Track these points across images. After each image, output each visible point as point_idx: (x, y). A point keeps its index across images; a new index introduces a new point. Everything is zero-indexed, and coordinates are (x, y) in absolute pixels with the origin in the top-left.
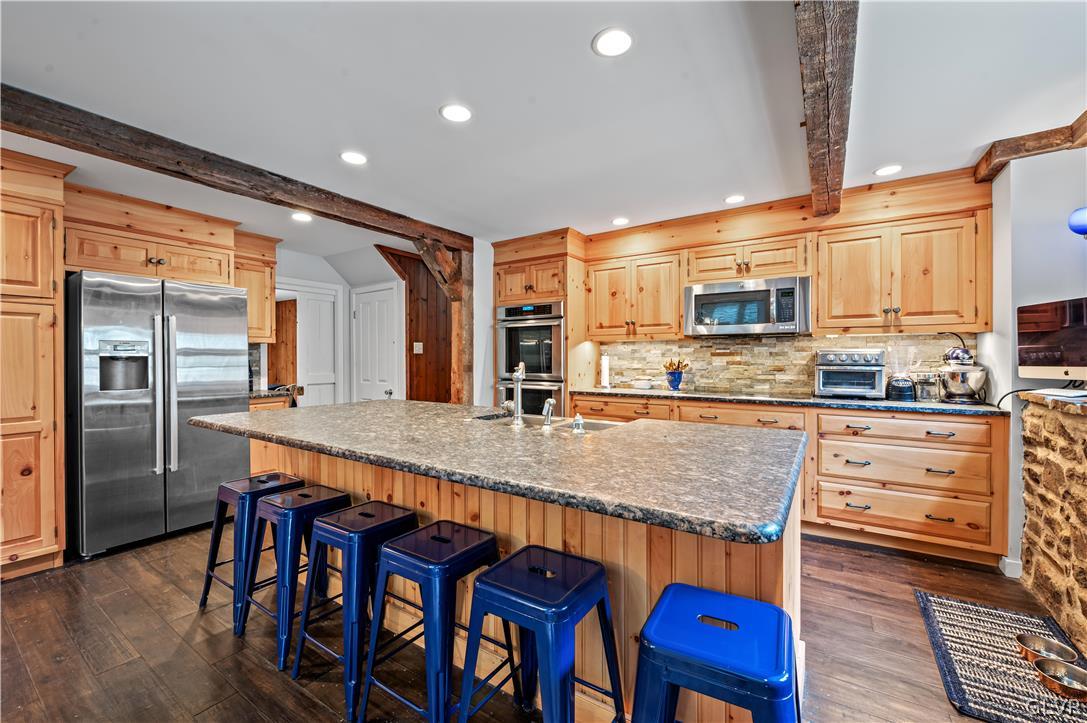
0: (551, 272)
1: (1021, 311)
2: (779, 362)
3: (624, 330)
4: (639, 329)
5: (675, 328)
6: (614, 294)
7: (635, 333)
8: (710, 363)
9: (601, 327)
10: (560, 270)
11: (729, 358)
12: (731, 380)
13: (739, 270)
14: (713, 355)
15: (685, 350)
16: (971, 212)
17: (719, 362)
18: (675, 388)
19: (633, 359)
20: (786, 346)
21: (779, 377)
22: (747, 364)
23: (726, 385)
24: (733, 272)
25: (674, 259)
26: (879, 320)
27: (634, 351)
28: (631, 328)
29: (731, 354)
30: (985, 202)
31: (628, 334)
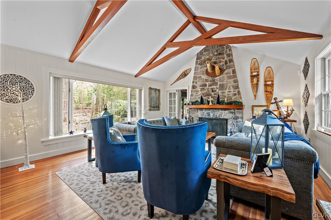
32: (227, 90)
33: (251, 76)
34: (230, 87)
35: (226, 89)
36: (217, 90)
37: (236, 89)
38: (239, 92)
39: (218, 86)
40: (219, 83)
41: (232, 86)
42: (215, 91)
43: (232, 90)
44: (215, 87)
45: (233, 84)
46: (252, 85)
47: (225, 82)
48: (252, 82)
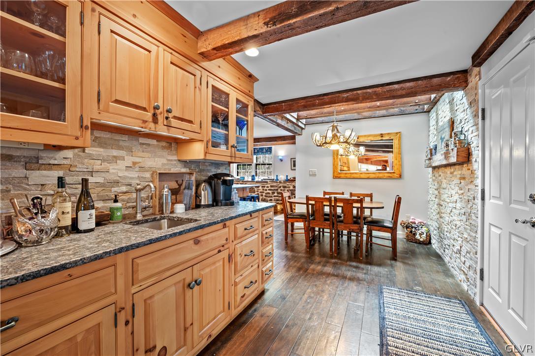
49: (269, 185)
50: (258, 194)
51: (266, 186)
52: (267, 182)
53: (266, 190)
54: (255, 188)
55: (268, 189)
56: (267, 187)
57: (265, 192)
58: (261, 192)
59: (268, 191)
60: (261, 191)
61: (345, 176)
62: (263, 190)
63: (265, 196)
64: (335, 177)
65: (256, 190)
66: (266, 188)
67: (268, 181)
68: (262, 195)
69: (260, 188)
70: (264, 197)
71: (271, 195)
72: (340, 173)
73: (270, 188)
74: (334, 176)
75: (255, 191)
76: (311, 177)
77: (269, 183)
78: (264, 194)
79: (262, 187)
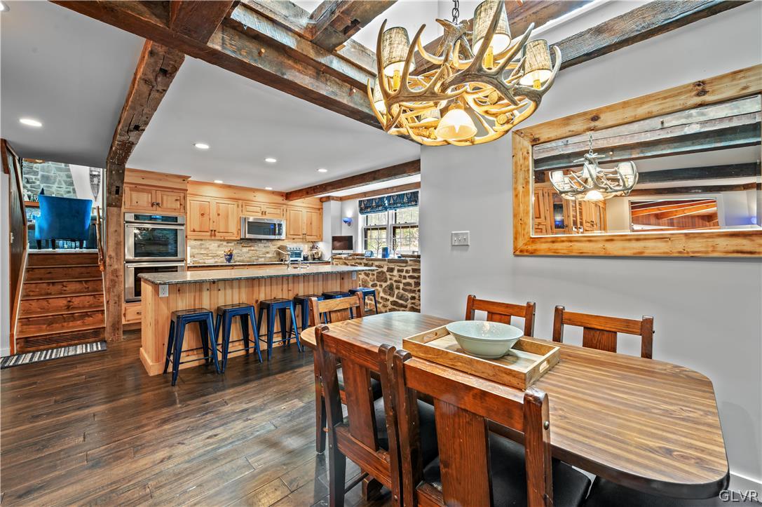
0: (175, 198)
1: (333, 237)
2: (268, 250)
3: (209, 234)
4: (217, 234)
5: (236, 235)
6: (203, 215)
7: (215, 236)
8: (241, 250)
9: (194, 231)
10: (182, 198)
11: (250, 248)
12: (250, 257)
13: (262, 214)
14: (243, 247)
15: (230, 244)
16: (319, 209)
17: (245, 250)
18: (229, 262)
19: (201, 248)
20: (269, 244)
21: (268, 255)
22: (257, 251)
23: (248, 259)
24: (260, 214)
25: (236, 203)
26: (301, 237)
27: (201, 244)
28: (213, 233)
29: (250, 246)
30: (320, 207)
31: (211, 236)
32: (56, 185)
33: (91, 175)
34: (60, 181)
35: (54, 183)
36: (38, 183)
37: (71, 185)
38: (74, 190)
39: (39, 177)
40: (40, 173)
41: (64, 181)
42: (34, 183)
43: (64, 186)
44: (34, 177)
45: (65, 178)
46: (92, 184)
47: (52, 174)
48: (92, 181)
49: (409, 268)
50: (392, 285)
51: (405, 269)
52: (406, 262)
53: (405, 278)
54: (387, 273)
55: (407, 275)
56: (407, 272)
57: (404, 281)
58: (396, 281)
59: (408, 280)
60: (397, 278)
61: (550, 249)
62: (400, 276)
63: (403, 289)
64: (519, 253)
65: (389, 277)
66: (404, 274)
67: (408, 259)
68: (398, 288)
69: (395, 273)
70: (401, 291)
71: (413, 288)
72: (534, 240)
73: (411, 274)
74: (515, 249)
75: (386, 278)
76: (456, 253)
77: (409, 263)
78: (401, 286)
79: (399, 271)
